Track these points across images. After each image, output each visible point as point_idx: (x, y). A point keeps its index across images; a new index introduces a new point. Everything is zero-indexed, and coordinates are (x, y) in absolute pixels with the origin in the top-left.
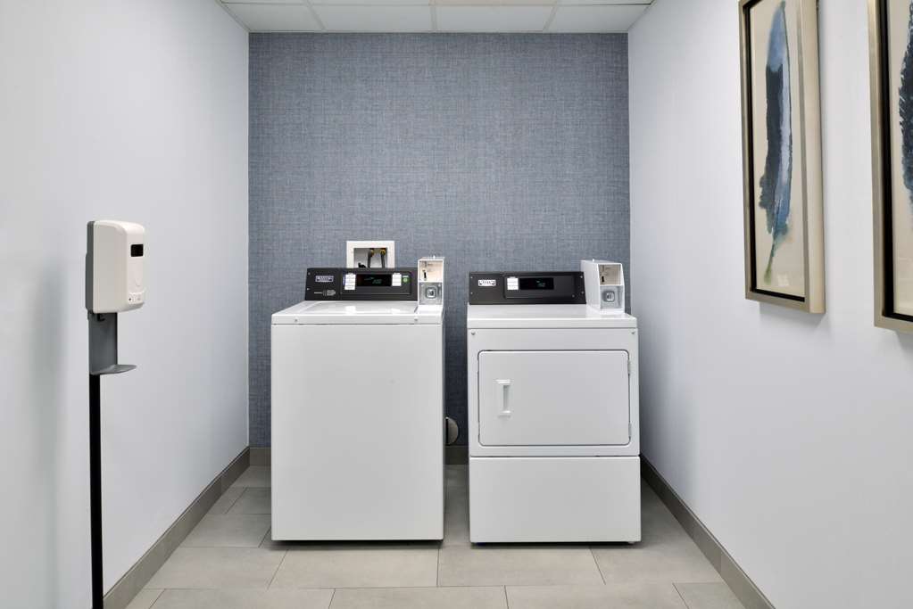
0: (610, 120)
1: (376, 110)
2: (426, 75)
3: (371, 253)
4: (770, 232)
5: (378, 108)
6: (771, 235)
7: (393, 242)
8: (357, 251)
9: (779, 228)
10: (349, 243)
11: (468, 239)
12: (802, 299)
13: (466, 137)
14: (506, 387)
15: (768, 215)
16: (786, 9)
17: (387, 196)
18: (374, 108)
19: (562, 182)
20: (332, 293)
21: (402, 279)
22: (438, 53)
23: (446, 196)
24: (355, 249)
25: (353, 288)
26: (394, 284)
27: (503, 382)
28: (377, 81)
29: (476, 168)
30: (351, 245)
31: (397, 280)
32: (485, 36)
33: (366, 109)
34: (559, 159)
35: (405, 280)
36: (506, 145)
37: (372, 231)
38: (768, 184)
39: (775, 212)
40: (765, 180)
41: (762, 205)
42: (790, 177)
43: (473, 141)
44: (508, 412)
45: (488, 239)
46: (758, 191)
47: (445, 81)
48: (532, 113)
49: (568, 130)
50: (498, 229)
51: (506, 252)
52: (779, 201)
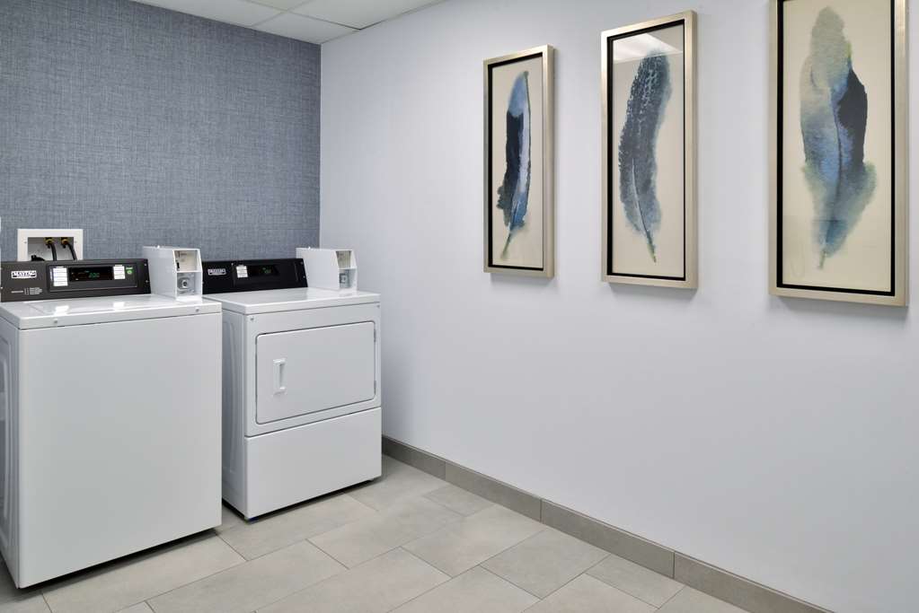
0: (305, 121)
1: (60, 75)
2: (125, 47)
3: (50, 243)
4: (507, 225)
5: (64, 73)
6: (508, 228)
7: (81, 230)
8: (31, 241)
9: (515, 221)
10: (21, 231)
11: (170, 227)
12: (541, 269)
13: (170, 120)
14: (281, 365)
15: (505, 214)
16: (529, 77)
17: (74, 177)
18: (59, 72)
19: (264, 174)
20: (38, 291)
21: (126, 271)
22: (140, 26)
23: (146, 181)
24: (29, 239)
25: (66, 284)
26: (116, 277)
27: (279, 361)
28: (62, 42)
29: (179, 153)
30: (24, 235)
31: (119, 273)
32: (192, 19)
33: (47, 73)
34: (261, 152)
35: (130, 272)
36: (210, 133)
37: (54, 218)
38: (506, 192)
39: (513, 211)
40: (503, 190)
41: (499, 206)
42: (528, 189)
43: (177, 125)
44: (283, 388)
45: (191, 228)
46: (496, 197)
47: (147, 57)
48: (236, 104)
49: (269, 125)
50: (201, 218)
51: (210, 241)
52: (516, 204)
